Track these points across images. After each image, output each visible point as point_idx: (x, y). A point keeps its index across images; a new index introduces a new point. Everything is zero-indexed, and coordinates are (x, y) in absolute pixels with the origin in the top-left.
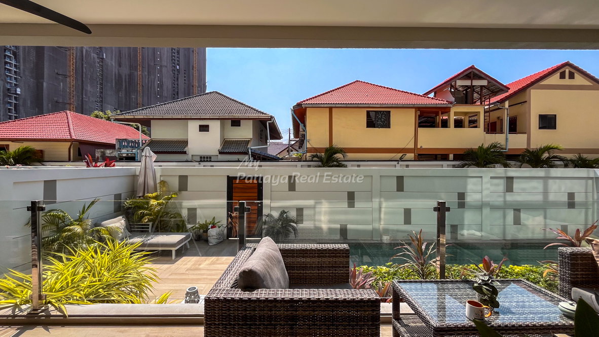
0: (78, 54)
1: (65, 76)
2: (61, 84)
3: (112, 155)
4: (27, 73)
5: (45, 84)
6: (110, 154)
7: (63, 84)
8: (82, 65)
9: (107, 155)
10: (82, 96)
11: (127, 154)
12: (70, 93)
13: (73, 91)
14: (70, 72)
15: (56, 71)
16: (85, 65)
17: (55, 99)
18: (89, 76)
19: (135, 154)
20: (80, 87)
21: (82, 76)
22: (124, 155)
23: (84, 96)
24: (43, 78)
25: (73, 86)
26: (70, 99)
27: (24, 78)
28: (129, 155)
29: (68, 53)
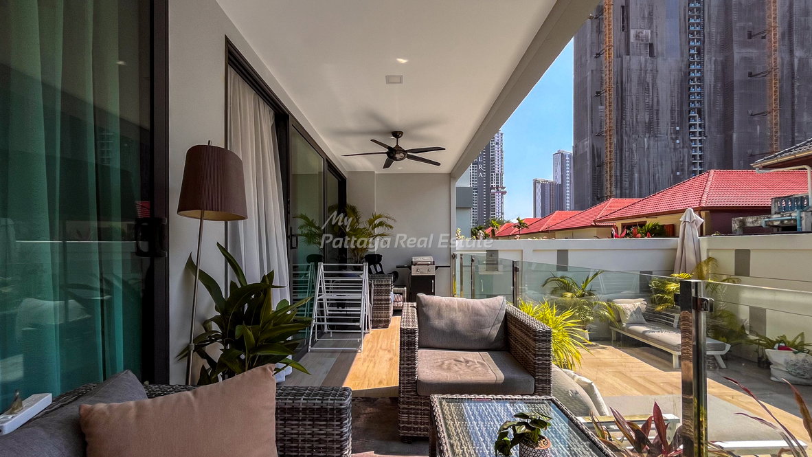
0: (785, 72)
1: (764, 114)
2: (758, 127)
3: (756, 225)
4: (713, 129)
5: (735, 136)
6: (753, 222)
7: (760, 127)
8: (793, 85)
9: (748, 225)
10: (793, 134)
11: (782, 221)
12: (771, 137)
13: (776, 132)
14: (770, 105)
15: (750, 112)
16: (797, 84)
17: (749, 151)
18: (806, 98)
19: (795, 220)
20: (790, 122)
21: (793, 103)
22: (776, 223)
23: (796, 134)
24: (732, 128)
25: (776, 124)
26: (771, 145)
27: (709, 137)
28: (786, 222)
29: (768, 78)
